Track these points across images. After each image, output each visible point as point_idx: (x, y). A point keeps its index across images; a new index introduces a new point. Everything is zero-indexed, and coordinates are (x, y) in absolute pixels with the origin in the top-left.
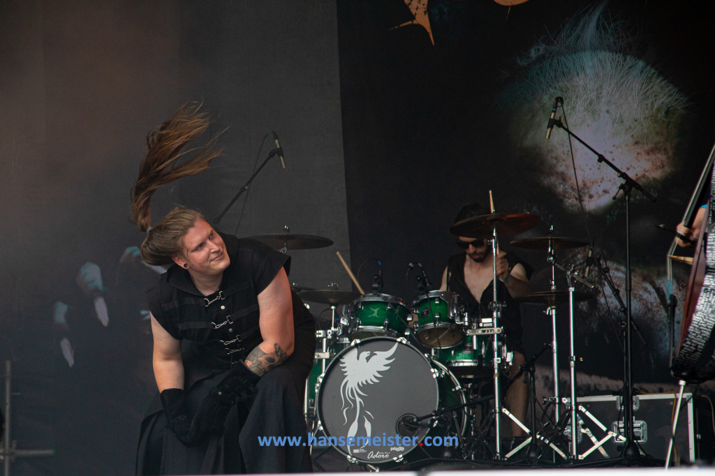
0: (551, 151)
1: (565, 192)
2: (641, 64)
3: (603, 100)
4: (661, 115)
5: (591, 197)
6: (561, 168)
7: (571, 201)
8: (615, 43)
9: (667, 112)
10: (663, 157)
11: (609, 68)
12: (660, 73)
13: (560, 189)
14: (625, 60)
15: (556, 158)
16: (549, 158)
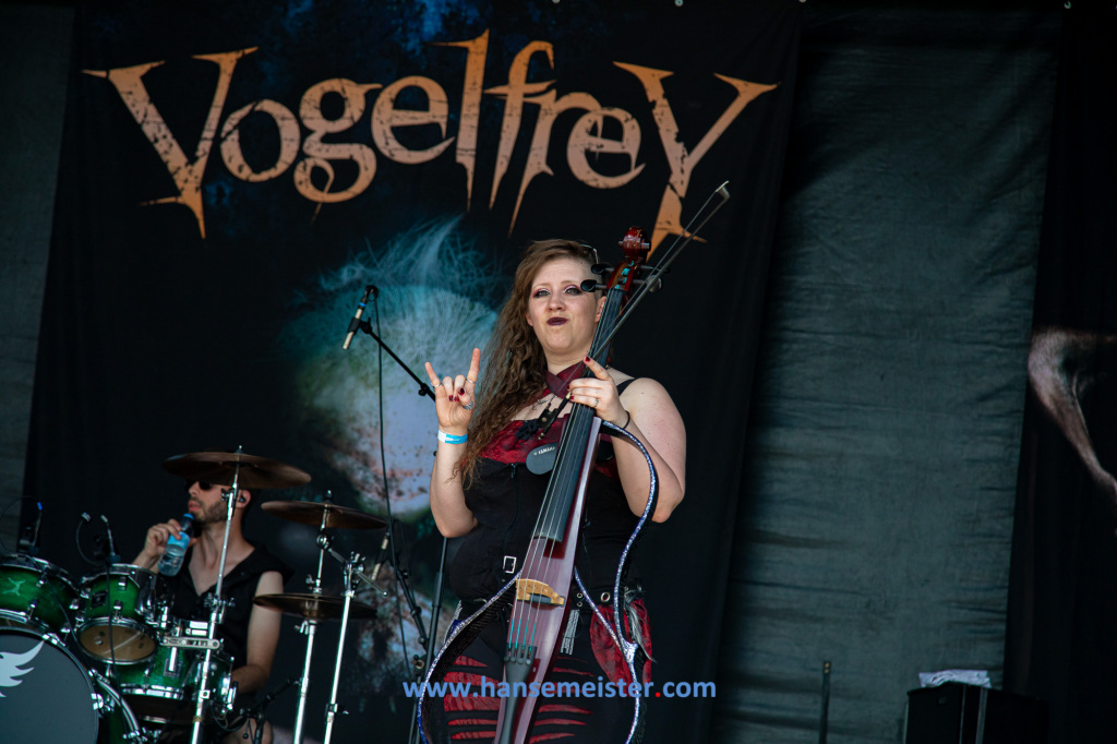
0: (353, 419)
1: (365, 481)
5: (400, 494)
6: (363, 447)
7: (370, 497)
8: (461, 282)
11: (448, 315)
13: (359, 476)
14: (472, 308)
15: (359, 431)
16: (348, 430)
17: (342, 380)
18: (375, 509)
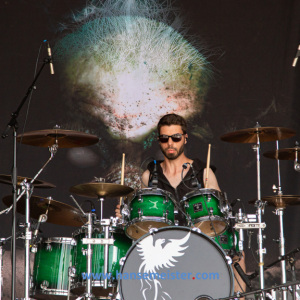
0: (101, 88)
1: (111, 121)
2: (170, 29)
3: (141, 54)
4: (186, 69)
5: (131, 127)
6: (107, 103)
7: (114, 129)
9: (190, 68)
10: (188, 101)
11: (145, 30)
12: (185, 38)
13: (107, 118)
14: (158, 25)
15: (104, 94)
16: (99, 94)
17: (91, 68)
18: (118, 135)
